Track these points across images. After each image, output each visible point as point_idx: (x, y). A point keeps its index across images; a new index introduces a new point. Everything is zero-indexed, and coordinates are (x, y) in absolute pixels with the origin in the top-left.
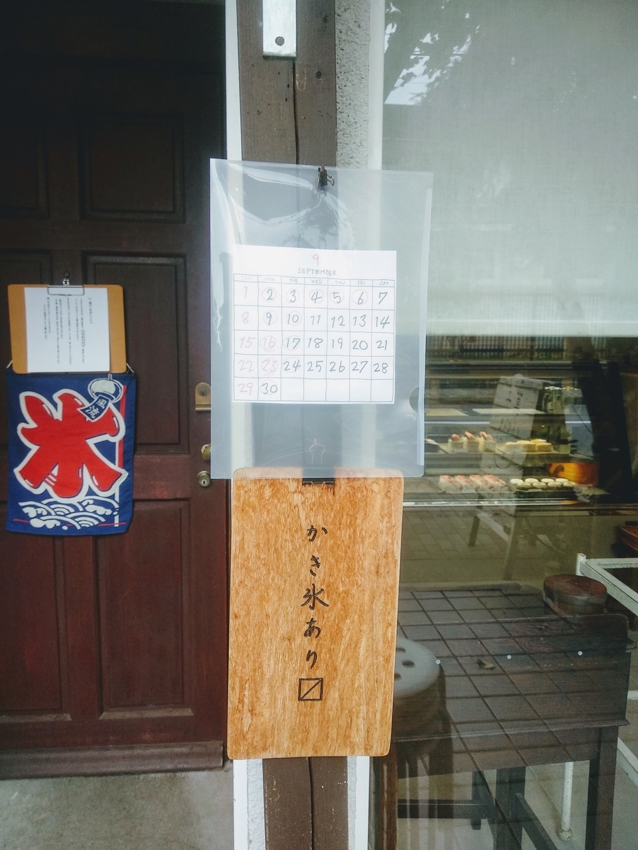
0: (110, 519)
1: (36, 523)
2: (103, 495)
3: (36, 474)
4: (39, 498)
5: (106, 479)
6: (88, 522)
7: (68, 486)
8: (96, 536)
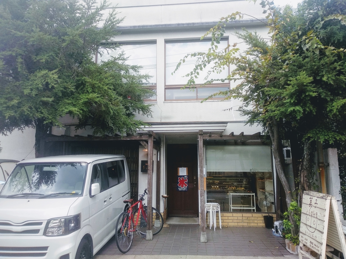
0: (186, 190)
1: (179, 190)
2: (186, 187)
3: (180, 185)
4: (180, 187)
5: (186, 186)
6: (184, 190)
7: (182, 186)
8: (185, 191)
